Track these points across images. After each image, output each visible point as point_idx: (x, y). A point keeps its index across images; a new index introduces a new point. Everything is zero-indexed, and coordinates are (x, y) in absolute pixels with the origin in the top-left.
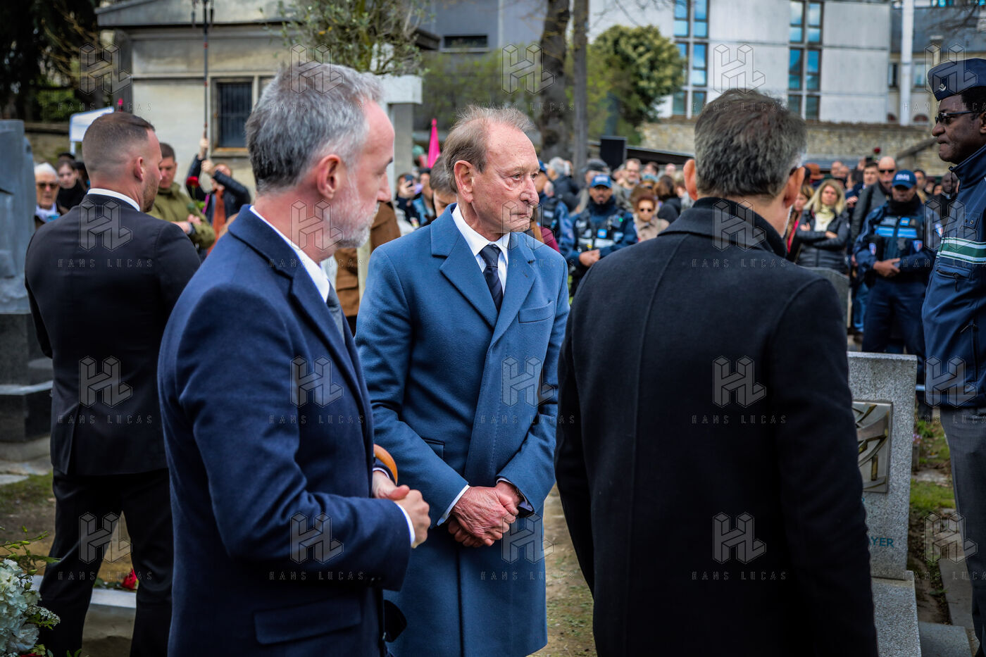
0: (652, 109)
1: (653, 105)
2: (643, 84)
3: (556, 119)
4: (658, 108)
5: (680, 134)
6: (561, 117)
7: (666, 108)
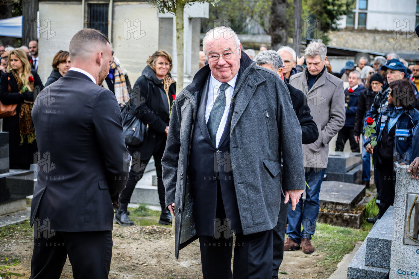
0: (334, 23)
1: (335, 20)
2: (330, 7)
3: (281, 28)
4: (338, 22)
5: (351, 38)
6: (283, 27)
7: (342, 22)
